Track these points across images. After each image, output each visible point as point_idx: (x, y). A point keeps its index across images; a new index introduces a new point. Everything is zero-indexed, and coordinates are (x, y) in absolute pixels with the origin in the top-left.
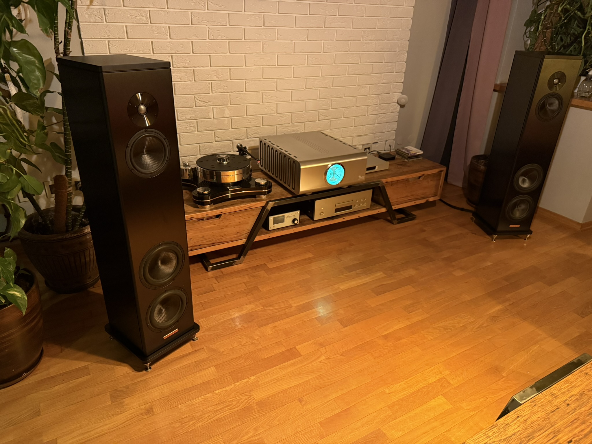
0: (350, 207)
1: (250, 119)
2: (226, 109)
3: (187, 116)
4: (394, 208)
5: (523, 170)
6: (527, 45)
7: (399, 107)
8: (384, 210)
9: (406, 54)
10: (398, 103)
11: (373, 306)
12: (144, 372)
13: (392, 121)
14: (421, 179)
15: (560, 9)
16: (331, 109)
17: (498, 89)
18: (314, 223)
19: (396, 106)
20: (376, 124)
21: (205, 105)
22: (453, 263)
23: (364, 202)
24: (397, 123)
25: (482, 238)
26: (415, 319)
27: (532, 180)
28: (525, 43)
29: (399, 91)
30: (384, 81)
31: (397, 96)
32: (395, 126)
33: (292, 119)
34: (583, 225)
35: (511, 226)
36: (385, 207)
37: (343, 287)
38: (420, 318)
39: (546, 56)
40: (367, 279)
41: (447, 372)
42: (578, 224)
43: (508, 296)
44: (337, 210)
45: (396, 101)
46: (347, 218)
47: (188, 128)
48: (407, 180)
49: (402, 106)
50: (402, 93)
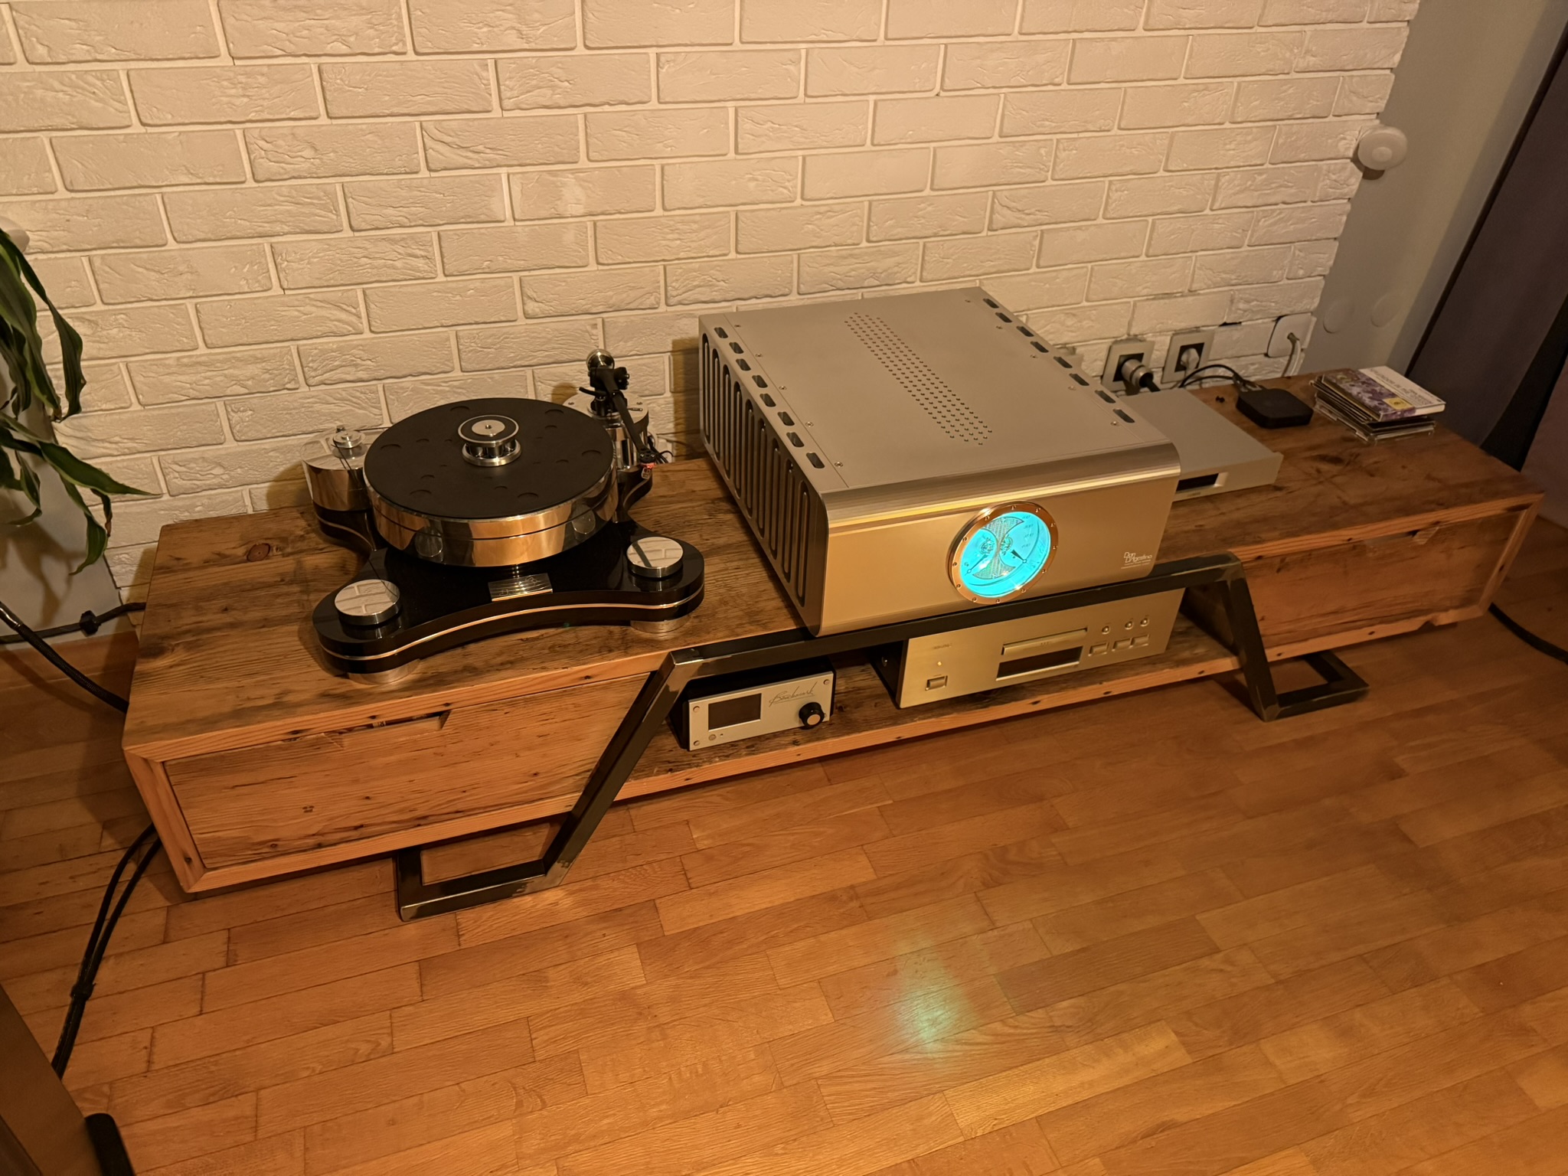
0: (1072, 654)
1: (679, 226)
2: (570, 179)
3: (390, 211)
7: (1354, 179)
8: (1227, 664)
10: (1355, 160)
13: (1319, 235)
16: (1050, 182)
19: (1347, 173)
20: (1245, 248)
21: (470, 162)
23: (1140, 631)
24: (1337, 244)
29: (1370, 107)
30: (1312, 60)
31: (1356, 130)
32: (1326, 258)
33: (869, 226)
36: (1233, 650)
44: (1005, 669)
45: (1351, 154)
47: (398, 264)
48: (1356, 548)
49: (1370, 174)
50: (1384, 118)
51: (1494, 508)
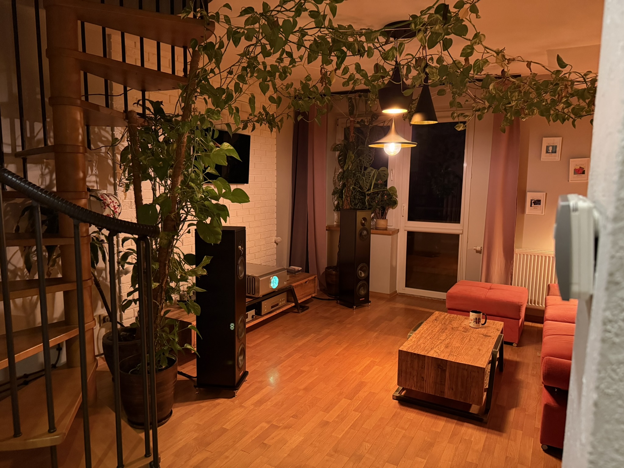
0: (277, 305)
4: (299, 302)
5: (359, 268)
6: (335, 204)
8: (293, 304)
9: (276, 214)
10: (275, 242)
11: (321, 347)
12: (234, 398)
13: (274, 254)
14: (307, 283)
15: (351, 188)
17: (327, 229)
18: (262, 317)
19: (274, 244)
20: (266, 257)
22: (344, 323)
23: (284, 300)
25: (347, 311)
26: (345, 346)
27: (364, 271)
28: (334, 204)
29: (274, 235)
30: (267, 230)
31: (274, 238)
32: (275, 257)
34: (390, 295)
35: (361, 299)
36: (293, 302)
37: (300, 344)
38: (346, 345)
39: (357, 211)
40: (308, 338)
41: (372, 359)
42: (388, 294)
43: (377, 329)
44: (272, 307)
46: (278, 312)
48: (302, 284)
49: (277, 244)
50: (277, 236)
51: (313, 277)
